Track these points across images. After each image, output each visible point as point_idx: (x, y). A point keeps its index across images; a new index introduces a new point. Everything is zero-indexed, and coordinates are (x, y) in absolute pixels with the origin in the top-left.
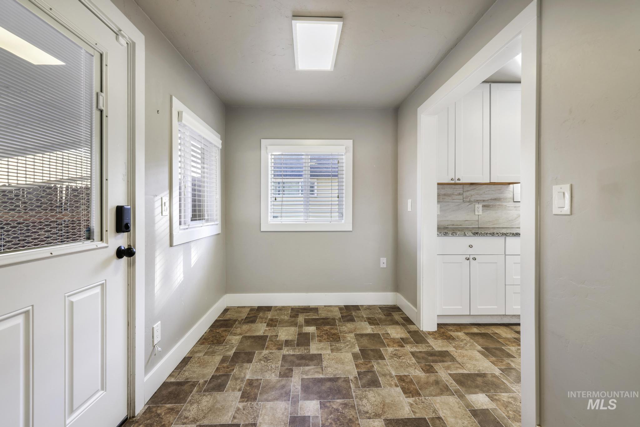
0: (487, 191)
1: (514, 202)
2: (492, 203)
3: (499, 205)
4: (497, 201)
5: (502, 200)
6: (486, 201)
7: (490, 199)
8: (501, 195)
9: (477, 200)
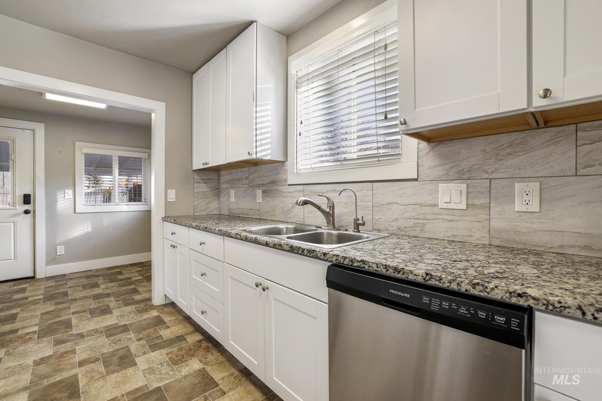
0: (266, 172)
2: (269, 188)
4: (274, 185)
6: (265, 184)
7: (268, 182)
8: (277, 176)
9: (258, 185)
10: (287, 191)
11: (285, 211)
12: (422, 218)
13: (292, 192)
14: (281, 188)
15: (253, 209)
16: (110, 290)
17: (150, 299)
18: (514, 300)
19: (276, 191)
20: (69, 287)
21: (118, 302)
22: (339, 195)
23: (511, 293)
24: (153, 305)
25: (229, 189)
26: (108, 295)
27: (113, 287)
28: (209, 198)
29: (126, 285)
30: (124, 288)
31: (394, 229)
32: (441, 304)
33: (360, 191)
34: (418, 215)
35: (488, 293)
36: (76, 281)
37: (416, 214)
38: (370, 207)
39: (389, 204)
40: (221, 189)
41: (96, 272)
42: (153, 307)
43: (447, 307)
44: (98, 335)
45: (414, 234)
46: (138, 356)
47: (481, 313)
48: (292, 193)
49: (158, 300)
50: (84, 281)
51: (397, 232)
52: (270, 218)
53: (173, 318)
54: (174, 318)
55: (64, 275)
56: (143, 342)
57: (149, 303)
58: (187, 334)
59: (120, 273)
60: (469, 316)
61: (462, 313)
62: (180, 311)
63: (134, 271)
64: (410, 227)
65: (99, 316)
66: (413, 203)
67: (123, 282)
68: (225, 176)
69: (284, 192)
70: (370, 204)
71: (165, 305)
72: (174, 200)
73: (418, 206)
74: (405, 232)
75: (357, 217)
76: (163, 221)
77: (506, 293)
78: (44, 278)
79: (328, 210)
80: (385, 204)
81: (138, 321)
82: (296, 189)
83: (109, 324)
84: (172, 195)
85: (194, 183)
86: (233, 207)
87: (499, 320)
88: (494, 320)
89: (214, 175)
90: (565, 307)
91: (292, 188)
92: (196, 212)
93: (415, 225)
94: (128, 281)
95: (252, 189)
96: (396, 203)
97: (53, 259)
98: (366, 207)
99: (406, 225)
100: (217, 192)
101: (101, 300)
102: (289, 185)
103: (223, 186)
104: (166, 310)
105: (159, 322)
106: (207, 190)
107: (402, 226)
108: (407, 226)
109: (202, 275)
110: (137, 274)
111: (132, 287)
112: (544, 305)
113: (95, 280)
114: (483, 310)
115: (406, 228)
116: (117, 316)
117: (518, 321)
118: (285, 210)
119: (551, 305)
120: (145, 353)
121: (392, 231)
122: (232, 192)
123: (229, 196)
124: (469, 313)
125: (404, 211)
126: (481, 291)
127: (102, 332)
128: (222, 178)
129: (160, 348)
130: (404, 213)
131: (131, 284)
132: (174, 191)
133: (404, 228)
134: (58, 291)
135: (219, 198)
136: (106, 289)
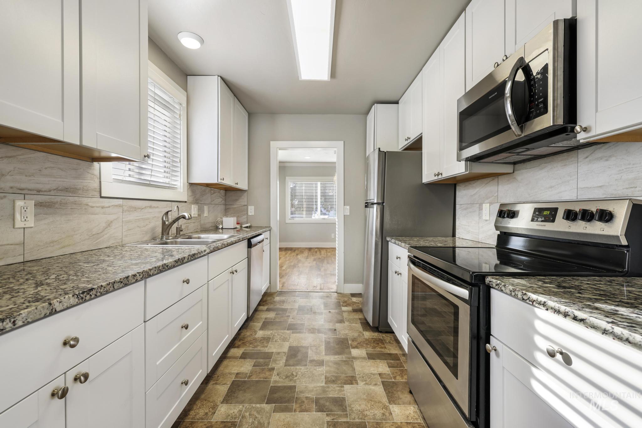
0: (46, 168)
1: (101, 197)
2: (58, 199)
3: (75, 203)
4: (71, 195)
5: (80, 192)
6: (45, 191)
7: (55, 188)
8: (78, 181)
10: (98, 205)
11: (94, 235)
13: (107, 207)
14: (85, 200)
19: (75, 204)
48: (107, 209)
69: (92, 207)
82: (113, 204)
91: (106, 202)
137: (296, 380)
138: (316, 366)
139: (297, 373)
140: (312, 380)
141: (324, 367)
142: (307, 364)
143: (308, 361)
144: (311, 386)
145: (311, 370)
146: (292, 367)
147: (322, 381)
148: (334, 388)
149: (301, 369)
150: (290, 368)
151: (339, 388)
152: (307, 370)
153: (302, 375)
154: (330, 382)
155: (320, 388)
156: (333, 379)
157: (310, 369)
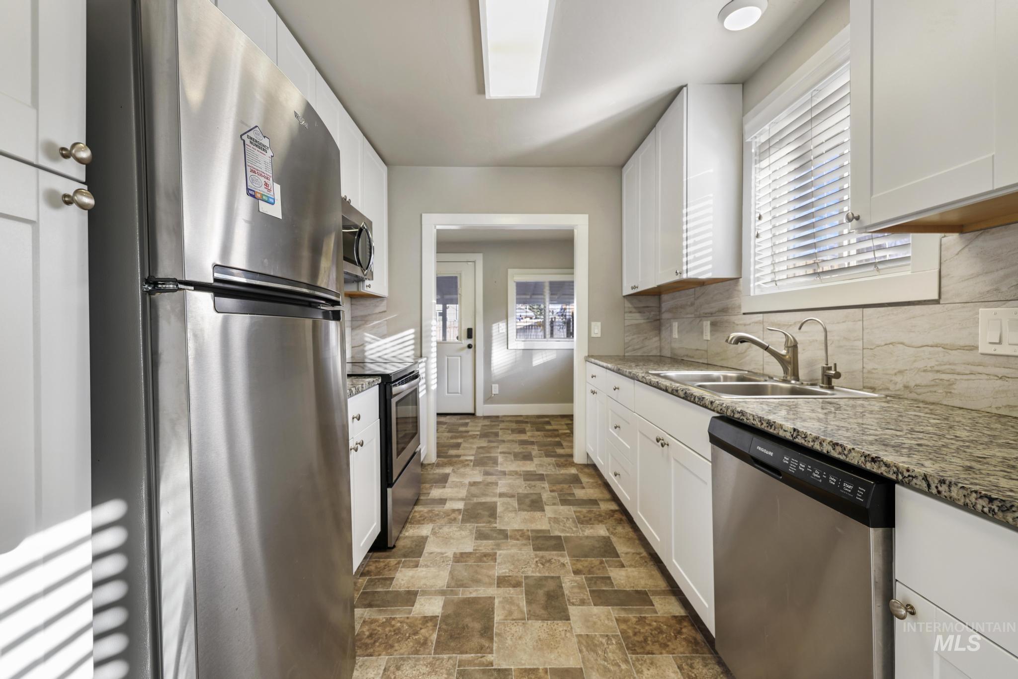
5: (730, 311)
8: (730, 300)
9: (706, 314)
10: (741, 322)
12: (948, 371)
13: (748, 325)
14: (733, 319)
15: (699, 348)
16: (535, 438)
17: (571, 456)
18: (868, 466)
19: (728, 322)
20: (501, 429)
21: (540, 452)
22: (800, 328)
23: (865, 457)
24: (573, 463)
25: (672, 320)
26: (532, 443)
27: (538, 436)
28: (646, 333)
29: (551, 436)
30: (549, 439)
31: (898, 387)
32: (799, 465)
33: (843, 322)
34: (941, 365)
35: (846, 456)
36: (507, 424)
37: (937, 363)
38: (859, 349)
39: (889, 344)
40: (662, 321)
41: (526, 418)
42: (573, 464)
43: (803, 470)
44: (517, 477)
45: (932, 399)
46: (548, 505)
47: (832, 479)
49: (579, 458)
50: (514, 426)
51: (902, 393)
52: (719, 364)
53: (591, 480)
54: (593, 481)
55: (498, 417)
56: (555, 494)
57: (570, 459)
58: (601, 500)
59: (548, 423)
60: (820, 481)
61: (816, 477)
62: (600, 475)
63: (563, 423)
64: (926, 386)
65: (521, 461)
66: (930, 343)
67: (549, 433)
68: (668, 302)
69: (737, 325)
70: (859, 344)
71: (587, 466)
72: (599, 335)
73: (940, 349)
74: (918, 394)
75: (827, 365)
76: (586, 361)
77: (861, 456)
78: (482, 417)
79: (784, 352)
80: (883, 343)
81: (555, 474)
83: (528, 469)
84: (597, 331)
85: (625, 313)
86: (676, 345)
87: (847, 488)
88: (842, 487)
89: (652, 302)
90: (912, 477)
91: (748, 319)
92: (627, 352)
93: (935, 382)
94: (555, 433)
95: (698, 320)
96: (902, 343)
97: (489, 399)
98: (852, 349)
99: (918, 382)
100: (658, 325)
101: (525, 446)
102: (744, 314)
103: (665, 316)
104: (586, 470)
105: (576, 480)
106: (642, 321)
107: (912, 384)
108: (920, 384)
109: (616, 428)
110: (565, 427)
111: (557, 439)
112: (894, 473)
113: (524, 425)
114: (834, 476)
115: (918, 387)
116: (536, 465)
117: (865, 491)
118: (739, 352)
119: (900, 473)
120: (554, 504)
121: (896, 391)
122: (675, 325)
123: (671, 331)
124: (822, 478)
125: (915, 357)
126: (840, 453)
127: (521, 475)
128: (663, 305)
129: (570, 505)
130: (915, 361)
131: (558, 436)
132: (599, 324)
133: (915, 387)
134: (491, 431)
135: (660, 333)
136: (532, 436)
137: (536, 558)
138: (510, 576)
139: (538, 566)
140: (513, 556)
141: (496, 575)
142: (525, 580)
143: (524, 584)
144: (514, 551)
145: (517, 570)
146: (547, 575)
147: (500, 555)
148: (486, 548)
149: (533, 572)
150: (549, 573)
151: (480, 548)
152: (523, 570)
153: (528, 562)
154: (490, 555)
155: (502, 548)
156: (485, 559)
157: (519, 572)
